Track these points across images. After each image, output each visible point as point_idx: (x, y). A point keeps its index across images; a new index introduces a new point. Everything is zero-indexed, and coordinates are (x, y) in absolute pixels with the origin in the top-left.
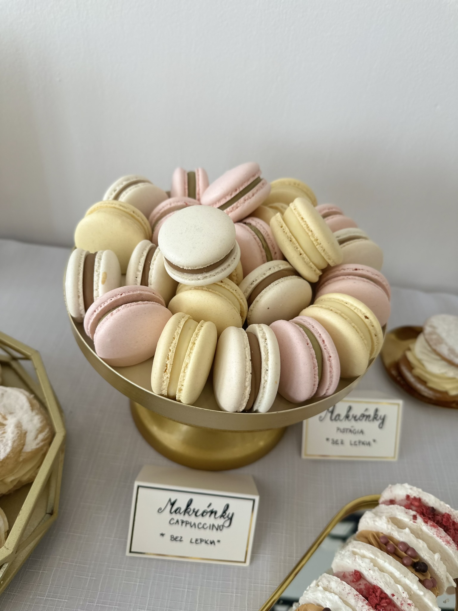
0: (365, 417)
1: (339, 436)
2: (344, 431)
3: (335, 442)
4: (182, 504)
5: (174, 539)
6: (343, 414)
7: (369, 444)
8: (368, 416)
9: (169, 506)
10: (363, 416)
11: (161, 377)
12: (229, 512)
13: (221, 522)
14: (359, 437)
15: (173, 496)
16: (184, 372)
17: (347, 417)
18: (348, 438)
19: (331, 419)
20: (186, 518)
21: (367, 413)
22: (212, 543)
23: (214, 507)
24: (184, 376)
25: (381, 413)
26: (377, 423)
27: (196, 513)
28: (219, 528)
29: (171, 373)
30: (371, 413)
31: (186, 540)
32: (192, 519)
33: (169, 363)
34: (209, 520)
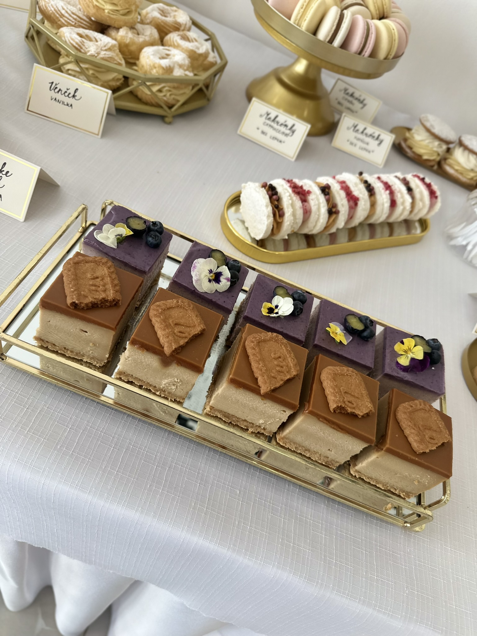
0: (371, 136)
1: (355, 141)
2: (359, 139)
3: (352, 144)
4: (272, 116)
5: (263, 133)
6: (361, 130)
7: (369, 152)
8: (374, 137)
9: (266, 115)
10: (371, 135)
11: (299, 10)
12: (294, 128)
13: (288, 132)
14: (364, 146)
15: (270, 111)
16: (310, 10)
17: (362, 132)
18: (359, 144)
19: (354, 130)
20: (272, 124)
21: (374, 135)
22: (281, 142)
23: (287, 123)
24: (309, 12)
25: (381, 138)
26: (377, 142)
27: (278, 123)
28: (287, 135)
29: (304, 10)
30: (376, 135)
31: (269, 135)
32: (275, 125)
33: (305, 4)
34: (283, 129)
